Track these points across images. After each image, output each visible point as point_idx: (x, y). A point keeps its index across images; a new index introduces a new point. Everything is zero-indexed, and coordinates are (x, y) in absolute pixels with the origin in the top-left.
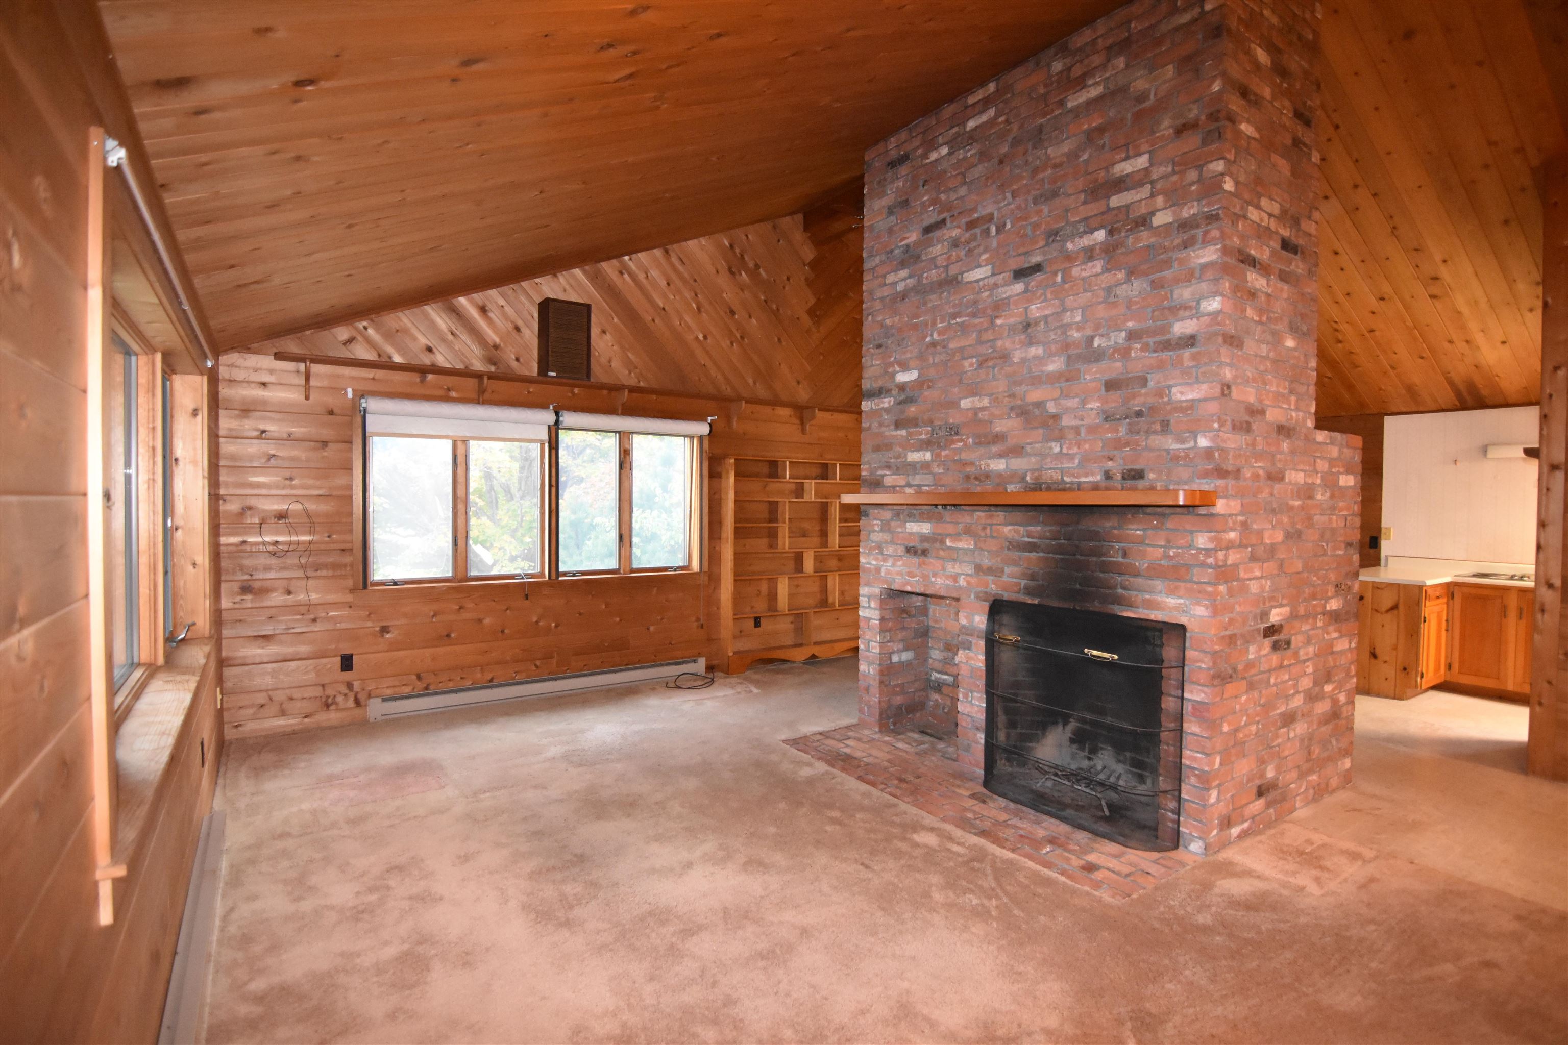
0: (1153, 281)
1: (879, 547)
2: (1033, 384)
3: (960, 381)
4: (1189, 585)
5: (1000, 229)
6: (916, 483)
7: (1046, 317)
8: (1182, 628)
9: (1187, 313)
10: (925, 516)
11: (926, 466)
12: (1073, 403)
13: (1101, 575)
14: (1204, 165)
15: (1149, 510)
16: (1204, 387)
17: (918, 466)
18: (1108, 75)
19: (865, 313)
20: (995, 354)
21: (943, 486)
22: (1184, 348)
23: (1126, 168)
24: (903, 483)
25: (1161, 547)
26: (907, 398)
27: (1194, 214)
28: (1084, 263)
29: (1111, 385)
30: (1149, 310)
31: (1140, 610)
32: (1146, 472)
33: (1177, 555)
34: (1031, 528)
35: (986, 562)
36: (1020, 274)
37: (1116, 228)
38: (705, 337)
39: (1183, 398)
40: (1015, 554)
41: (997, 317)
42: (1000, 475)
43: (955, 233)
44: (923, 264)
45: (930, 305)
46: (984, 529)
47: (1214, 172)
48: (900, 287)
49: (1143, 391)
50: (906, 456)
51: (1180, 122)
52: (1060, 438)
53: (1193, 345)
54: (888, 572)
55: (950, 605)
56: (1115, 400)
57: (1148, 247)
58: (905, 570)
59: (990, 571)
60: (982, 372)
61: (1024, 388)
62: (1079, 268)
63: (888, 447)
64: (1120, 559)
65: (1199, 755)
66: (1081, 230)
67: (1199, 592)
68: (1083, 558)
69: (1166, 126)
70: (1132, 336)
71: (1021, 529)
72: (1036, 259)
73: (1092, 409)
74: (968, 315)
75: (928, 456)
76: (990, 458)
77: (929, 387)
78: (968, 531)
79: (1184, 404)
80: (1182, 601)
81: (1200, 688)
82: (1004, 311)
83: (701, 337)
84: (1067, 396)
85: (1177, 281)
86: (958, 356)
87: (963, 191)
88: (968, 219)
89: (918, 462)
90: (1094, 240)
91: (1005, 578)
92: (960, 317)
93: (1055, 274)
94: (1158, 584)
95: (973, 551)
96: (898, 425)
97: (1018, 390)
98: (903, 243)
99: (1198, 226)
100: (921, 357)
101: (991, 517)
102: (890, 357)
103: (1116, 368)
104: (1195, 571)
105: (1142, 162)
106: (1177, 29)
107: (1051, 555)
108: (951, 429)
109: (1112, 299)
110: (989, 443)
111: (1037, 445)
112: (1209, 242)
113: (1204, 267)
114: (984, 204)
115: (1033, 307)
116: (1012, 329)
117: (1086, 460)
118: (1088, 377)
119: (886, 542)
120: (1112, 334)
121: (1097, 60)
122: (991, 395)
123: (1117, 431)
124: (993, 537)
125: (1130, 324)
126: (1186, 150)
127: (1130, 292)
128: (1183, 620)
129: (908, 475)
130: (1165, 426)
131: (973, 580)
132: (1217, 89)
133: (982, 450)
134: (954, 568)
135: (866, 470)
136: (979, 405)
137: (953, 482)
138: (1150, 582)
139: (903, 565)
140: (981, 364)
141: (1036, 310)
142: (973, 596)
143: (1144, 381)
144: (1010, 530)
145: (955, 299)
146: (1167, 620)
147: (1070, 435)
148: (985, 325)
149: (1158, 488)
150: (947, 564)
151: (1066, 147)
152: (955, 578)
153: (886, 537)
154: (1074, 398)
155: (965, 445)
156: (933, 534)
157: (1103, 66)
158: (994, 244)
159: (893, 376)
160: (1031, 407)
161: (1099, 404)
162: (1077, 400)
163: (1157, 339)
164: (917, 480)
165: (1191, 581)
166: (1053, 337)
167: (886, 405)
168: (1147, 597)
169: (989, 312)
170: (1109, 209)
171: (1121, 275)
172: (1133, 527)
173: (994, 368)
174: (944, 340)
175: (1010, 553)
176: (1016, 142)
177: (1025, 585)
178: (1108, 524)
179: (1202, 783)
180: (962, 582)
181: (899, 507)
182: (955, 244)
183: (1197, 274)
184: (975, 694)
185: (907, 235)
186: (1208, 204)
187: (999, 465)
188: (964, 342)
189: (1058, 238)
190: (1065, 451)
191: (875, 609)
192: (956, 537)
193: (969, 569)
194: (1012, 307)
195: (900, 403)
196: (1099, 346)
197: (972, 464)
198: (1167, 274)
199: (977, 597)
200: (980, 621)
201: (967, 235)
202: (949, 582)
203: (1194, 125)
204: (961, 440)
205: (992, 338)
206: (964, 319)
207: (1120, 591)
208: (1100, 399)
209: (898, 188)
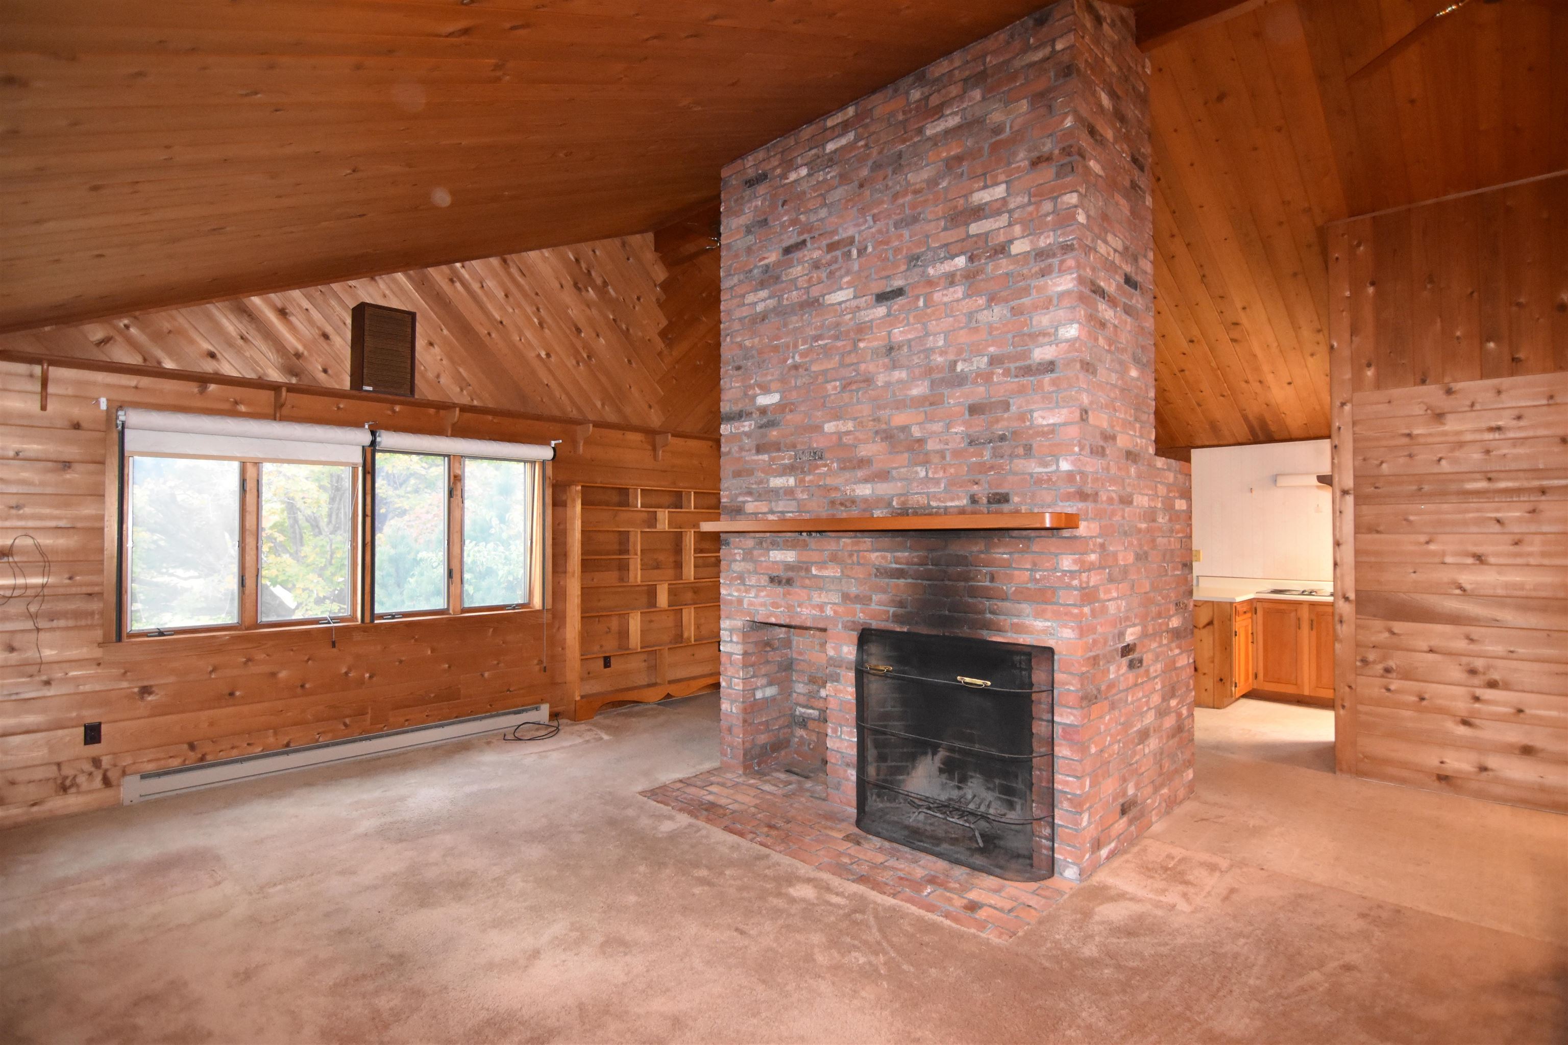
0: (1013, 308)
1: (741, 577)
2: (897, 408)
3: (824, 405)
4: (1055, 607)
5: (862, 252)
6: (780, 509)
7: (909, 341)
8: (1049, 651)
9: (1046, 340)
10: (789, 544)
11: (789, 492)
12: (937, 427)
13: (970, 600)
14: (1057, 198)
15: (1015, 533)
16: (1065, 411)
17: (781, 492)
18: (965, 106)
19: (722, 333)
20: (859, 378)
21: (809, 512)
22: (1044, 374)
23: (983, 197)
24: (765, 510)
25: (1027, 570)
26: (768, 421)
27: (1050, 244)
28: (945, 288)
29: (974, 410)
30: (1010, 336)
31: (1009, 634)
32: (1011, 496)
33: (1043, 578)
34: (899, 554)
35: (854, 590)
36: (882, 297)
37: (977, 255)
38: (548, 355)
39: (1045, 423)
40: (883, 581)
41: (859, 340)
42: (865, 500)
43: (816, 254)
44: (784, 285)
45: (791, 327)
46: (851, 555)
47: (1068, 203)
48: (760, 308)
49: (1006, 415)
50: (768, 481)
51: (1035, 154)
52: (926, 463)
53: (1052, 371)
54: (751, 604)
55: (814, 636)
56: (979, 424)
57: (1007, 274)
58: (769, 600)
59: (858, 599)
60: (846, 395)
61: (888, 412)
62: (941, 293)
63: (750, 472)
64: (988, 584)
65: (1071, 779)
66: (942, 255)
67: (1066, 614)
68: (951, 583)
69: (1022, 158)
70: (994, 361)
71: (889, 555)
72: (898, 283)
73: (956, 433)
74: (831, 338)
75: (791, 481)
76: (855, 483)
77: (791, 411)
78: (834, 558)
79: (1046, 429)
80: (1049, 624)
81: (1069, 710)
82: (867, 334)
83: (543, 354)
84: (932, 421)
85: (1036, 308)
86: (821, 379)
87: (823, 213)
88: (829, 241)
89: (781, 488)
90: (955, 266)
91: (873, 606)
92: (822, 340)
93: (917, 298)
94: (1026, 608)
95: (840, 579)
96: (759, 449)
97: (884, 414)
98: (762, 263)
99: (1054, 255)
100: (783, 380)
101: (858, 543)
102: (751, 379)
103: (979, 392)
104: (1061, 593)
105: (999, 191)
106: (1032, 65)
107: (919, 581)
108: (815, 453)
109: (973, 325)
110: (854, 468)
111: (902, 470)
112: (1065, 271)
113: (1062, 295)
114: (845, 226)
115: (896, 330)
116: (875, 352)
117: (951, 484)
118: (952, 401)
119: (749, 572)
120: (974, 359)
121: (954, 90)
122: (855, 419)
123: (981, 455)
124: (859, 564)
125: (992, 349)
126: (1041, 182)
127: (990, 318)
128: (1050, 643)
129: (770, 501)
130: (1028, 449)
131: (841, 610)
132: (1069, 125)
133: (847, 475)
134: (820, 597)
135: (727, 497)
136: (844, 429)
137: (818, 509)
138: (1017, 606)
139: (767, 596)
140: (844, 388)
141: (899, 334)
142: (840, 626)
143: (1006, 406)
144: (877, 557)
145: (817, 321)
146: (1035, 643)
147: (936, 459)
148: (848, 349)
149: (1023, 511)
150: (813, 594)
151: (926, 174)
152: (821, 607)
153: (750, 566)
154: (939, 421)
155: (830, 469)
156: (799, 562)
157: (961, 97)
158: (856, 267)
159: (755, 397)
160: (895, 431)
161: (962, 428)
162: (941, 424)
163: (1018, 364)
164: (781, 506)
165: (1055, 604)
166: (916, 361)
167: (747, 429)
168: (1015, 620)
169: (852, 334)
170: (968, 236)
171: (982, 301)
172: (1001, 550)
173: (857, 392)
174: (806, 363)
175: (878, 580)
176: (877, 167)
177: (894, 613)
178: (975, 548)
179: (1075, 808)
180: (829, 611)
181: (761, 535)
182: (816, 266)
183: (1055, 302)
184: (845, 729)
186: (1063, 234)
187: (864, 490)
188: (827, 365)
189: (919, 263)
190: (930, 475)
191: (737, 643)
192: (822, 565)
193: (836, 598)
194: (875, 330)
195: (761, 427)
196: (962, 370)
197: (837, 489)
198: (1026, 301)
199: (845, 627)
200: (849, 651)
201: (829, 257)
202: (815, 612)
203: (1048, 159)
204: (825, 465)
205: (855, 361)
206: (826, 341)
207: (988, 616)
208: (964, 423)
209: (756, 207)
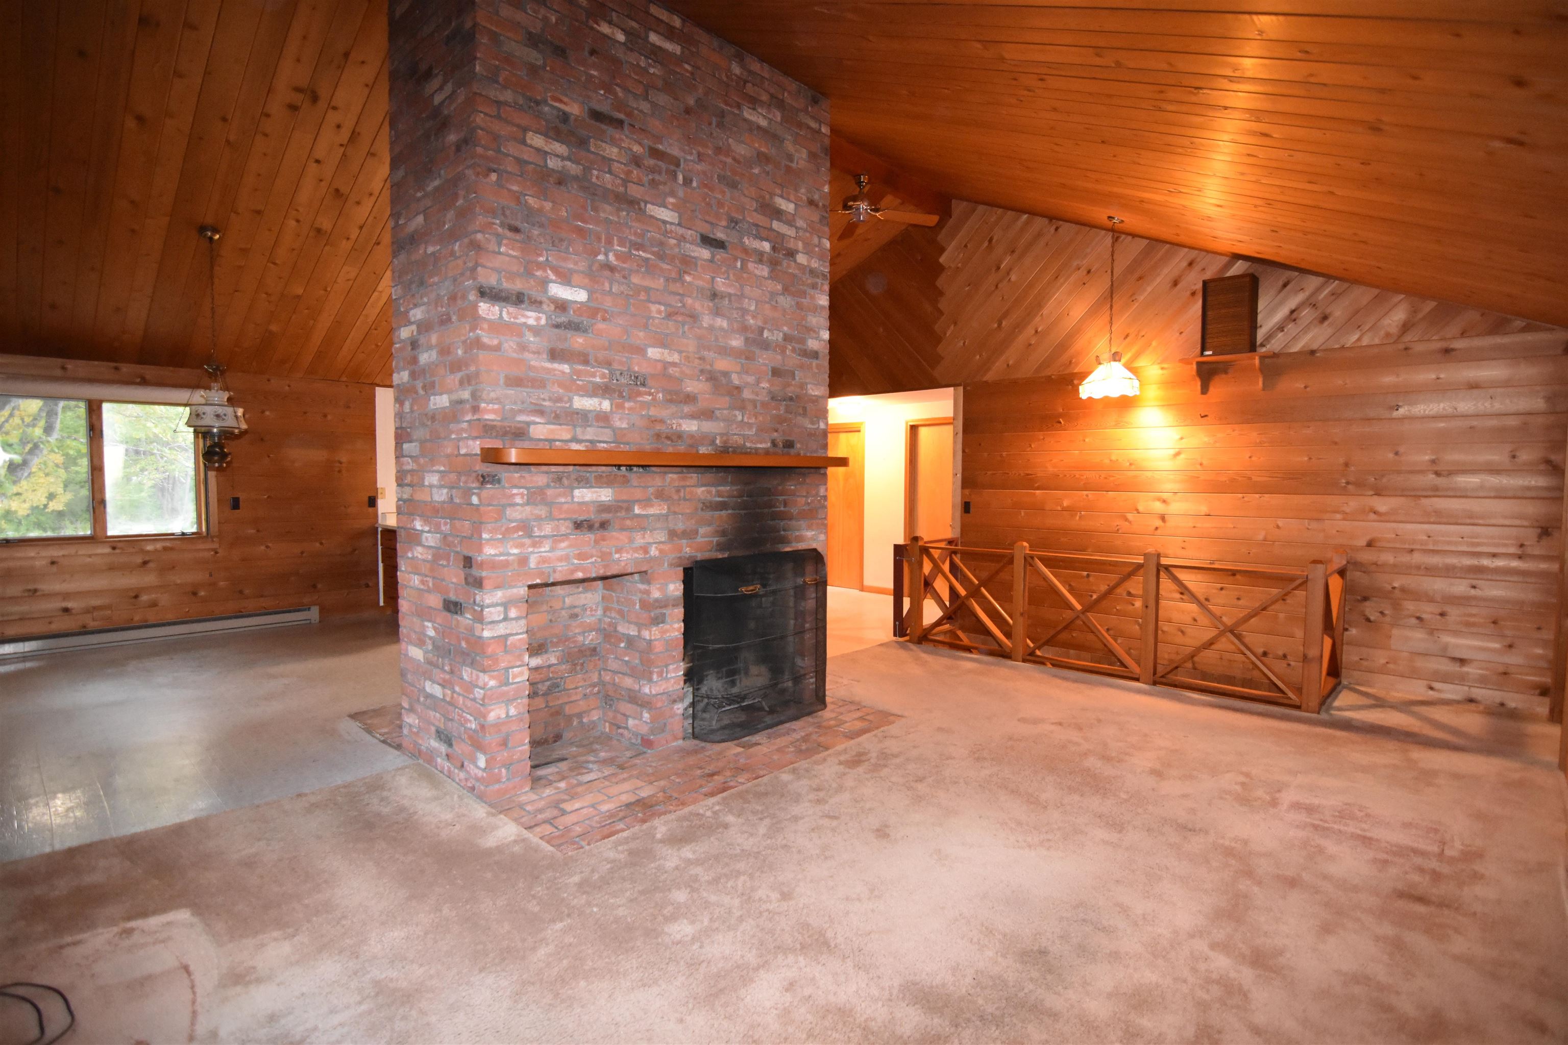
1: (525, 527)
2: (719, 353)
3: (646, 326)
4: (817, 521)
5: (687, 181)
6: (588, 437)
7: (730, 295)
9: (814, 335)
10: (601, 480)
11: (603, 418)
12: (751, 379)
13: (771, 523)
15: (798, 471)
16: (822, 388)
17: (590, 416)
18: (770, 117)
20: (682, 310)
21: (628, 443)
22: (813, 358)
23: (783, 204)
24: (567, 436)
25: (804, 497)
26: (570, 322)
27: (816, 268)
28: (756, 262)
29: (776, 372)
31: (793, 545)
32: (795, 443)
34: (720, 488)
35: (680, 526)
36: (707, 241)
37: (778, 248)
40: (708, 514)
41: (685, 272)
42: (692, 436)
43: (636, 148)
44: (592, 156)
45: (602, 215)
46: (678, 491)
47: (825, 246)
48: (552, 163)
49: (793, 383)
50: (570, 400)
51: (810, 196)
52: (742, 408)
53: (817, 358)
54: (544, 560)
56: (777, 385)
57: (794, 275)
58: (573, 552)
59: (684, 534)
60: (671, 325)
62: (753, 265)
63: (539, 383)
64: (782, 509)
66: (754, 232)
67: (822, 525)
68: (759, 511)
69: (803, 193)
70: (787, 338)
71: (713, 490)
72: (720, 235)
73: (762, 388)
74: (653, 253)
75: (606, 405)
76: (682, 418)
77: (604, 319)
78: (660, 495)
79: (814, 398)
80: (814, 533)
82: (691, 269)
84: (747, 373)
85: (809, 309)
86: (643, 296)
87: (645, 106)
88: (652, 144)
89: (590, 411)
90: (764, 248)
91: (699, 539)
92: (644, 251)
93: (736, 259)
94: (803, 524)
95: (667, 516)
96: (554, 355)
97: (710, 355)
98: (557, 104)
99: (818, 277)
101: (684, 479)
102: (541, 255)
103: (777, 359)
104: (819, 511)
105: (791, 208)
106: (809, 127)
108: (637, 378)
109: (774, 303)
110: (681, 402)
112: (823, 291)
113: (822, 307)
114: (670, 141)
115: (719, 279)
116: (700, 291)
117: (760, 430)
118: (761, 361)
119: (539, 518)
120: (774, 331)
122: (680, 352)
123: (779, 410)
124: (685, 500)
125: (785, 328)
127: (784, 304)
129: (575, 426)
130: (805, 410)
131: (666, 547)
133: (673, 409)
134: (644, 538)
136: (670, 359)
137: (640, 441)
138: (799, 523)
139: (569, 547)
140: (669, 316)
141: (721, 284)
142: (666, 565)
143: (794, 375)
145: (638, 226)
147: (750, 407)
148: (673, 275)
150: (634, 535)
152: (645, 549)
153: (542, 511)
155: (654, 399)
156: (615, 501)
158: (681, 193)
159: (544, 283)
160: (718, 374)
161: (767, 385)
162: (753, 378)
163: (799, 346)
164: (590, 433)
165: (818, 518)
166: (735, 315)
167: (531, 322)
168: (797, 534)
169: (677, 262)
170: (771, 229)
171: (779, 287)
172: (789, 483)
173: (683, 325)
174: (624, 269)
175: (702, 513)
177: (716, 542)
178: (775, 482)
180: (654, 552)
181: (561, 469)
182: (636, 161)
183: (819, 310)
184: (671, 667)
185: (565, 99)
186: (824, 266)
187: (690, 426)
188: (648, 283)
189: (737, 228)
190: (746, 420)
191: (517, 619)
192: (646, 502)
193: (662, 536)
194: (699, 269)
195: (557, 326)
196: (767, 337)
197: (662, 421)
199: (671, 565)
200: (676, 588)
201: (652, 162)
202: (639, 555)
203: (817, 206)
204: (650, 394)
205: (681, 292)
206: (649, 256)
207: (782, 533)
208: (769, 381)
209: (545, 19)
